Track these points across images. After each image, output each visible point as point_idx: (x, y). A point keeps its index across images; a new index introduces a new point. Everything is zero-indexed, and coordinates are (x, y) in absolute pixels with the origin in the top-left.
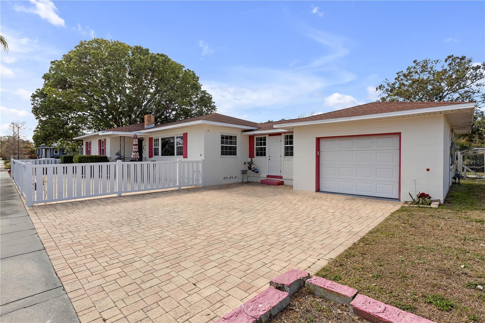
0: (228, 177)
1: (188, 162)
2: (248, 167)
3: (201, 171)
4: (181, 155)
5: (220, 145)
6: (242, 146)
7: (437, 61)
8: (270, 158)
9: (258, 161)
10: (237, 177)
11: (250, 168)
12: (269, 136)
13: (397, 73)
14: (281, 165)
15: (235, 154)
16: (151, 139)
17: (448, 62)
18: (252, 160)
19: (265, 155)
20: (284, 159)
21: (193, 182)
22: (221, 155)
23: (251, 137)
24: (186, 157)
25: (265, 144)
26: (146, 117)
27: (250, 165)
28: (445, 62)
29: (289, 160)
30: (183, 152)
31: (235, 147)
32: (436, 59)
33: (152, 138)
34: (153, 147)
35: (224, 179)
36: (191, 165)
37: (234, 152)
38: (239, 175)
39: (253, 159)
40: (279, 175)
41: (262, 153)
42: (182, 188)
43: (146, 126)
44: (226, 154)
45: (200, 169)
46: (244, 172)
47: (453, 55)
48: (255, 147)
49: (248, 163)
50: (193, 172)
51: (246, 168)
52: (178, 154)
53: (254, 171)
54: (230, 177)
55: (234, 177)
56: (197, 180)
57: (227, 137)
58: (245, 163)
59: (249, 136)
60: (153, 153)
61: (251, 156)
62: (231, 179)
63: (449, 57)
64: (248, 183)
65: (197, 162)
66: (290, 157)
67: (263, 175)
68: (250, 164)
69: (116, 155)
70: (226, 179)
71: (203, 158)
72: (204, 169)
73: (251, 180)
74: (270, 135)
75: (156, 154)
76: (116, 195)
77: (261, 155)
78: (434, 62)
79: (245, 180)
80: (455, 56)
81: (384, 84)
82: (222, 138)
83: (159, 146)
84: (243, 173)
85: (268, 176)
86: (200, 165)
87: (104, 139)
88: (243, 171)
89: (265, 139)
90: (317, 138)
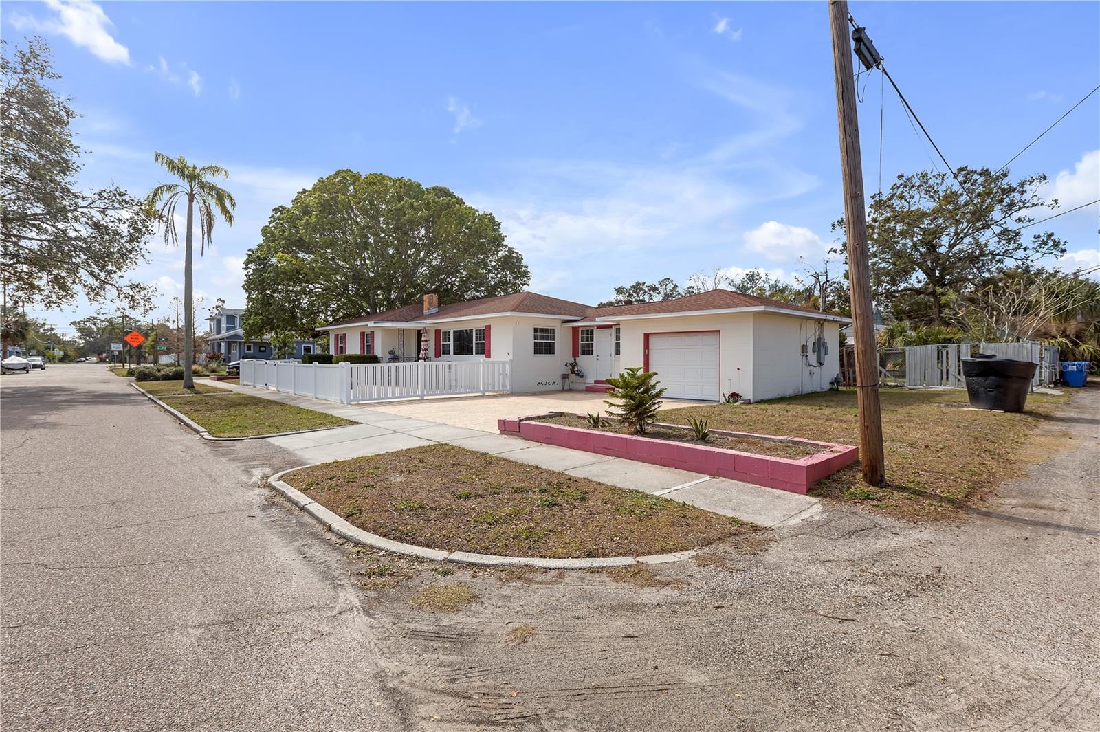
0: (544, 383)
1: (494, 363)
2: (570, 369)
3: (508, 374)
4: (482, 354)
5: (532, 341)
6: (562, 341)
8: (598, 358)
9: (583, 361)
10: (556, 383)
11: (573, 372)
12: (597, 329)
14: (612, 368)
15: (552, 352)
16: (438, 332)
18: (575, 360)
19: (592, 354)
20: (615, 359)
21: (499, 388)
22: (534, 354)
23: (575, 330)
24: (488, 356)
25: (592, 339)
26: (426, 297)
27: (573, 368)
30: (484, 350)
31: (553, 343)
33: (440, 330)
34: (442, 343)
35: (538, 385)
36: (496, 366)
37: (552, 351)
38: (559, 380)
39: (577, 359)
41: (588, 350)
42: (487, 394)
43: (426, 312)
44: (541, 353)
45: (508, 371)
46: (565, 377)
47: (966, 167)
48: (580, 342)
49: (571, 365)
50: (500, 374)
51: (567, 370)
52: (478, 353)
53: (578, 375)
54: (546, 382)
55: (551, 382)
56: (504, 385)
57: (542, 330)
58: (566, 365)
59: (572, 328)
60: (441, 351)
61: (575, 355)
62: (547, 385)
64: (571, 390)
65: (504, 363)
67: (590, 381)
68: (573, 365)
69: (390, 353)
70: (540, 385)
71: (511, 357)
72: (512, 371)
73: (574, 386)
74: (599, 327)
75: (447, 352)
76: (418, 398)
77: (588, 354)
79: (567, 387)
80: (970, 168)
82: (536, 330)
83: (449, 341)
84: (563, 378)
85: (596, 381)
86: (508, 366)
87: (371, 332)
88: (563, 375)
89: (592, 332)
90: (645, 334)
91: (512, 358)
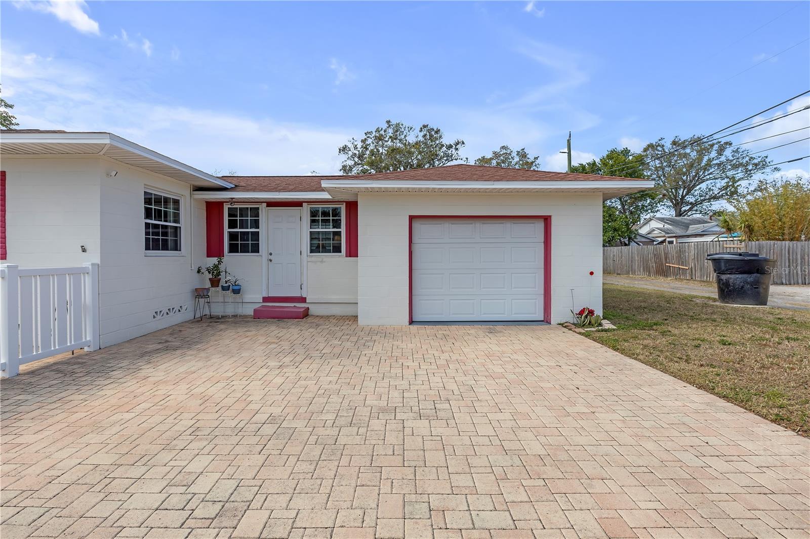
0: (165, 311)
2: (210, 279)
3: (87, 300)
5: (142, 220)
6: (192, 226)
7: (411, 128)
8: (270, 257)
9: (237, 264)
10: (184, 308)
11: (215, 282)
12: (267, 206)
13: (365, 133)
14: (302, 274)
15: (174, 246)
17: (422, 134)
18: (218, 262)
19: (256, 250)
20: (309, 259)
22: (146, 250)
23: (214, 207)
24: (4, 257)
25: (256, 224)
27: (216, 275)
28: (420, 131)
29: (322, 262)
31: (176, 227)
32: (411, 126)
35: (154, 317)
36: (54, 283)
37: (175, 243)
38: (187, 302)
39: (221, 259)
40: (296, 294)
41: (247, 244)
44: (156, 248)
45: (86, 293)
46: (200, 294)
47: (428, 125)
48: (226, 230)
49: (210, 271)
51: (202, 282)
53: (227, 288)
54: (169, 310)
55: (177, 308)
56: (78, 331)
57: (158, 200)
58: (199, 271)
59: (206, 202)
61: (212, 252)
62: (171, 314)
63: (425, 126)
64: (214, 320)
65: (77, 273)
66: (322, 254)
67: (255, 298)
68: (216, 271)
70: (158, 317)
71: (93, 258)
73: (217, 310)
74: (271, 204)
77: (245, 249)
78: (407, 128)
80: (431, 126)
81: (350, 145)
82: (147, 200)
84: (197, 297)
85: (266, 299)
86: (87, 284)
88: (195, 290)
89: (255, 212)
90: (410, 216)
91: (97, 260)
